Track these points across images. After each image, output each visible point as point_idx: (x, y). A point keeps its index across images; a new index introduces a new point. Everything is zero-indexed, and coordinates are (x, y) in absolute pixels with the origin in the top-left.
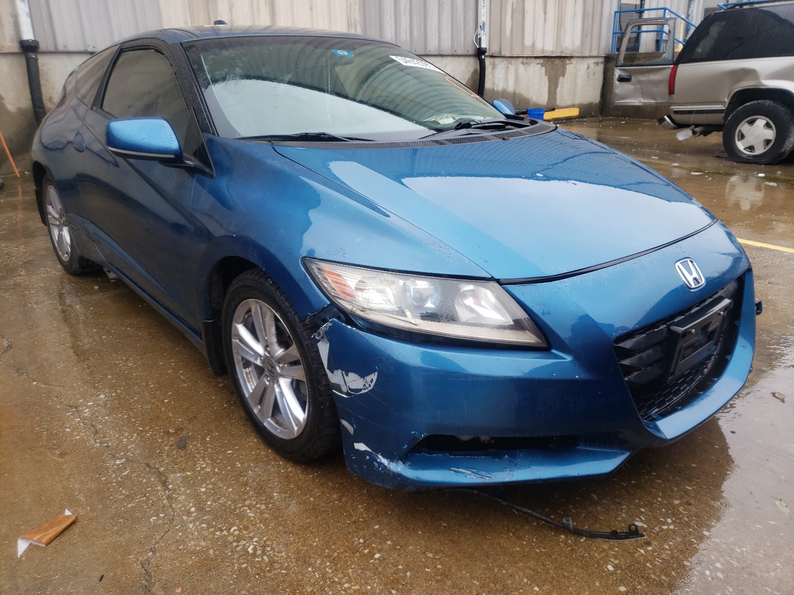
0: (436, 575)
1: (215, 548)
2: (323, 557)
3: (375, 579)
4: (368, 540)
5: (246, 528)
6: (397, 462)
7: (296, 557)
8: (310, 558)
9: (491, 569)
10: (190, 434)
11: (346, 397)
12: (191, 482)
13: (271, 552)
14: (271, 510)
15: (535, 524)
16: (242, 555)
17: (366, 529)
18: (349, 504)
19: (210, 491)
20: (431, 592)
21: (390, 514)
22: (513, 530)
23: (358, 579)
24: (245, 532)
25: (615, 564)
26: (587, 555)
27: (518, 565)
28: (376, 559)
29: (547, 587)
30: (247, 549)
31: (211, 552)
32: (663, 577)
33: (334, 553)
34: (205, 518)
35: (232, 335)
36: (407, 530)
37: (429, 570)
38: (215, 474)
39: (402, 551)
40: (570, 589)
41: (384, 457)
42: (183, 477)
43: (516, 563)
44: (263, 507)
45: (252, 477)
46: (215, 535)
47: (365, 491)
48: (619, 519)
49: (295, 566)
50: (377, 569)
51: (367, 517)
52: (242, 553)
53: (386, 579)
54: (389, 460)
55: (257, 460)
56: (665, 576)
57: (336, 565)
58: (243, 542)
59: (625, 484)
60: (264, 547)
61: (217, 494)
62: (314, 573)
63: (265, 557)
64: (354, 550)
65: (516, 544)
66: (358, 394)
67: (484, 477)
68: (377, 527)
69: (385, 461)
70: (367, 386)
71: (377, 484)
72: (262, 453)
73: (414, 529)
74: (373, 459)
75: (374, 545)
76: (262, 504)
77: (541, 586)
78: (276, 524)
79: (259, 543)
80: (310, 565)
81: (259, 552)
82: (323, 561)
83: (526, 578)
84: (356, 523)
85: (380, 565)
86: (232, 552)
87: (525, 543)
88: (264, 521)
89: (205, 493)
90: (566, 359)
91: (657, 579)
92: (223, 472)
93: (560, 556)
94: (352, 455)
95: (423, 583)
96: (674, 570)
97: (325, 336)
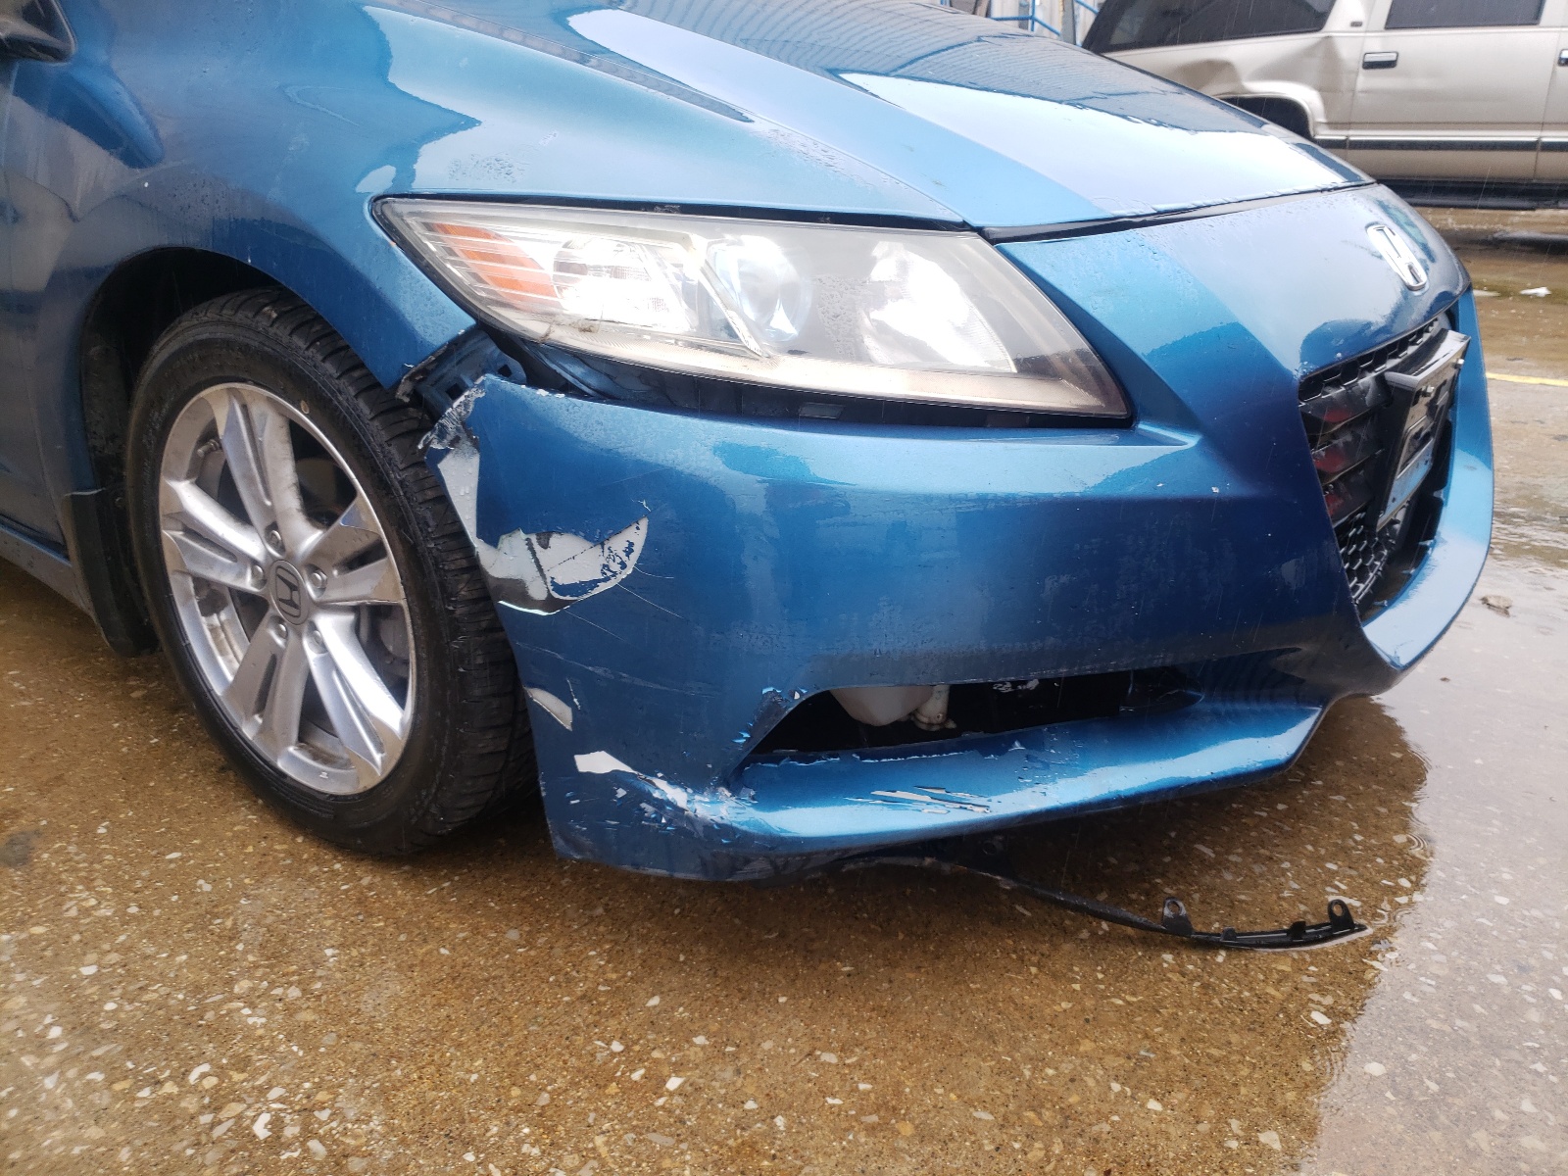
0: (862, 1111)
1: (138, 1143)
2: (505, 1111)
3: (682, 1153)
4: (636, 1043)
5: (243, 1063)
6: (714, 793)
7: (417, 1128)
8: (463, 1122)
9: (1011, 1071)
10: (44, 823)
11: (545, 614)
12: (48, 953)
13: (334, 1124)
14: (318, 998)
15: (1085, 934)
16: (233, 1151)
17: (624, 1013)
18: (558, 951)
19: (114, 971)
20: (860, 1166)
21: (684, 963)
22: (1035, 959)
23: (630, 1161)
24: (237, 1077)
25: (1325, 1007)
26: (1247, 994)
27: (1082, 1049)
28: (671, 1094)
29: (1181, 1096)
30: (247, 1128)
31: (124, 1154)
32: (1459, 1023)
33: (538, 1094)
34: (97, 1053)
35: (161, 518)
36: (743, 999)
37: (837, 1101)
38: (126, 920)
39: (745, 1059)
40: (1243, 1091)
41: (672, 780)
42: (20, 943)
43: (1074, 1042)
44: (294, 992)
45: (250, 915)
46: (134, 1099)
47: (600, 911)
48: (1286, 894)
49: (417, 1154)
50: (683, 1122)
51: (619, 979)
52: (233, 1144)
53: (716, 1148)
54: (690, 790)
55: (262, 870)
56: (1462, 1018)
57: (551, 1130)
58: (235, 1108)
59: (1264, 814)
60: (307, 1111)
61: (136, 977)
62: (486, 1168)
63: (314, 1145)
64: (600, 1078)
65: (1053, 992)
66: (586, 596)
67: (969, 807)
68: (655, 1001)
69: (677, 795)
70: (615, 567)
71: (650, 871)
72: (277, 847)
73: (762, 993)
74: (641, 795)
75: (656, 1054)
76: (290, 984)
77: (1164, 1095)
78: (340, 1037)
79: (291, 1103)
80: (467, 1143)
81: (291, 1131)
82: (508, 1124)
83: (1116, 1078)
84: (590, 1001)
85: (688, 1109)
86: (197, 1144)
87: (1077, 987)
88: (302, 1034)
89: (94, 979)
90: (1185, 444)
91: (1447, 1028)
92: (157, 913)
93: (1180, 1006)
94: (568, 794)
95: (830, 1142)
96: (1474, 999)
97: (463, 436)
